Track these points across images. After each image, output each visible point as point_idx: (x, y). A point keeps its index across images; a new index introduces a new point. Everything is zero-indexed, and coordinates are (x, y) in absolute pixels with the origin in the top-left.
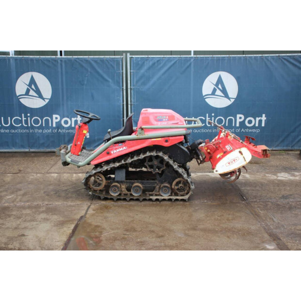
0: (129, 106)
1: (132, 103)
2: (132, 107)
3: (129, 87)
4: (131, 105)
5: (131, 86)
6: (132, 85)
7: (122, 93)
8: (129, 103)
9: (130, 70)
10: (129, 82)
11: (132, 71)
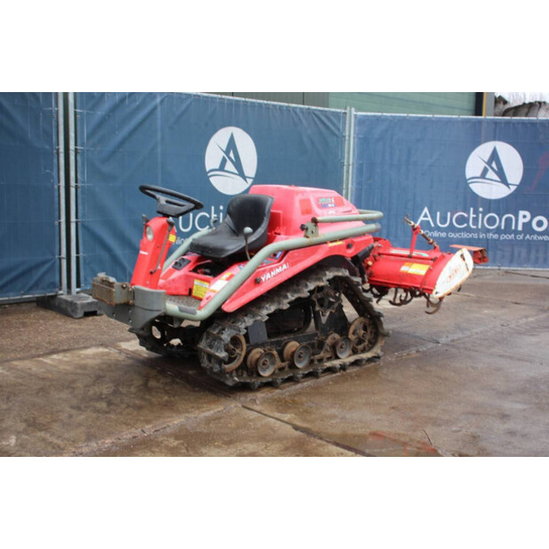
0: (73, 190)
1: (79, 185)
2: (79, 190)
3: (72, 146)
4: (76, 188)
5: (76, 145)
6: (79, 143)
7: (55, 161)
8: (73, 183)
9: (75, 108)
10: (72, 135)
11: (78, 110)
